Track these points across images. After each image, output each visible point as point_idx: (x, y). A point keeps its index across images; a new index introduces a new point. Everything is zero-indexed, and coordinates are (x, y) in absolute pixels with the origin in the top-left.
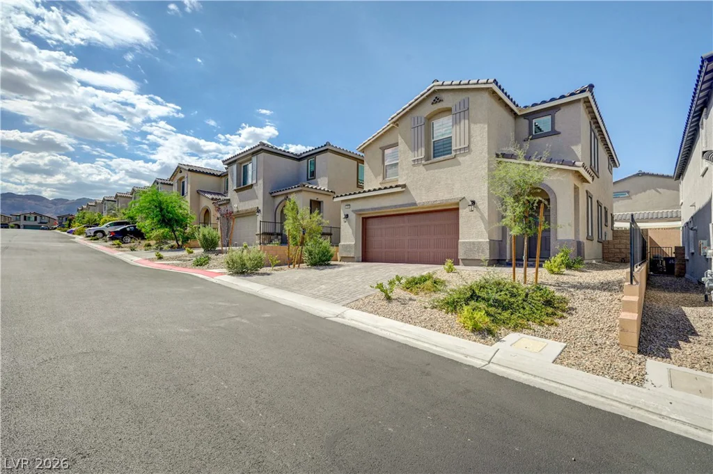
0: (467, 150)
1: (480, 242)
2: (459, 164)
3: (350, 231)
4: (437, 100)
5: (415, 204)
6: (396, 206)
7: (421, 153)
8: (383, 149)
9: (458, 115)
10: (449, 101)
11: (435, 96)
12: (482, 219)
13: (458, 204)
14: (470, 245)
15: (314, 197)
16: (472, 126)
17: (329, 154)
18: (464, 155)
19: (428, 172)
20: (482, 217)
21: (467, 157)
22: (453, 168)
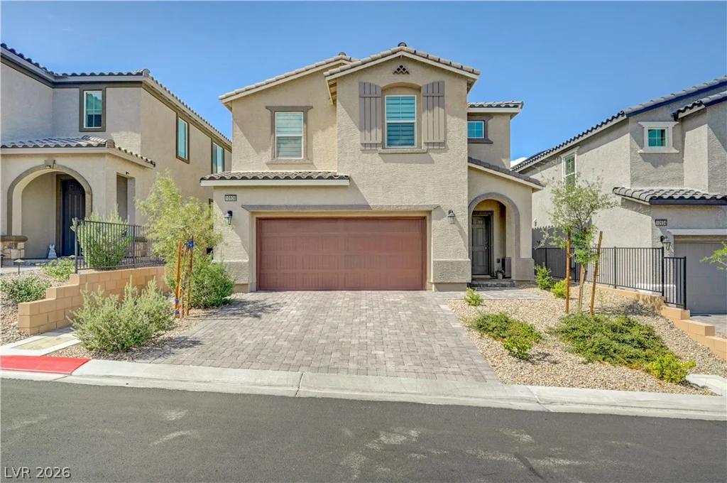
0: (441, 146)
1: (460, 262)
2: (432, 162)
3: (238, 240)
4: (402, 70)
5: (368, 207)
6: (333, 207)
7: (377, 135)
8: (273, 110)
9: (430, 99)
10: (417, 77)
11: (401, 64)
12: (461, 234)
13: (430, 212)
14: (448, 266)
15: (123, 169)
16: (449, 118)
17: (141, 91)
18: (439, 151)
19: (387, 164)
20: (461, 232)
21: (443, 156)
22: (423, 165)
